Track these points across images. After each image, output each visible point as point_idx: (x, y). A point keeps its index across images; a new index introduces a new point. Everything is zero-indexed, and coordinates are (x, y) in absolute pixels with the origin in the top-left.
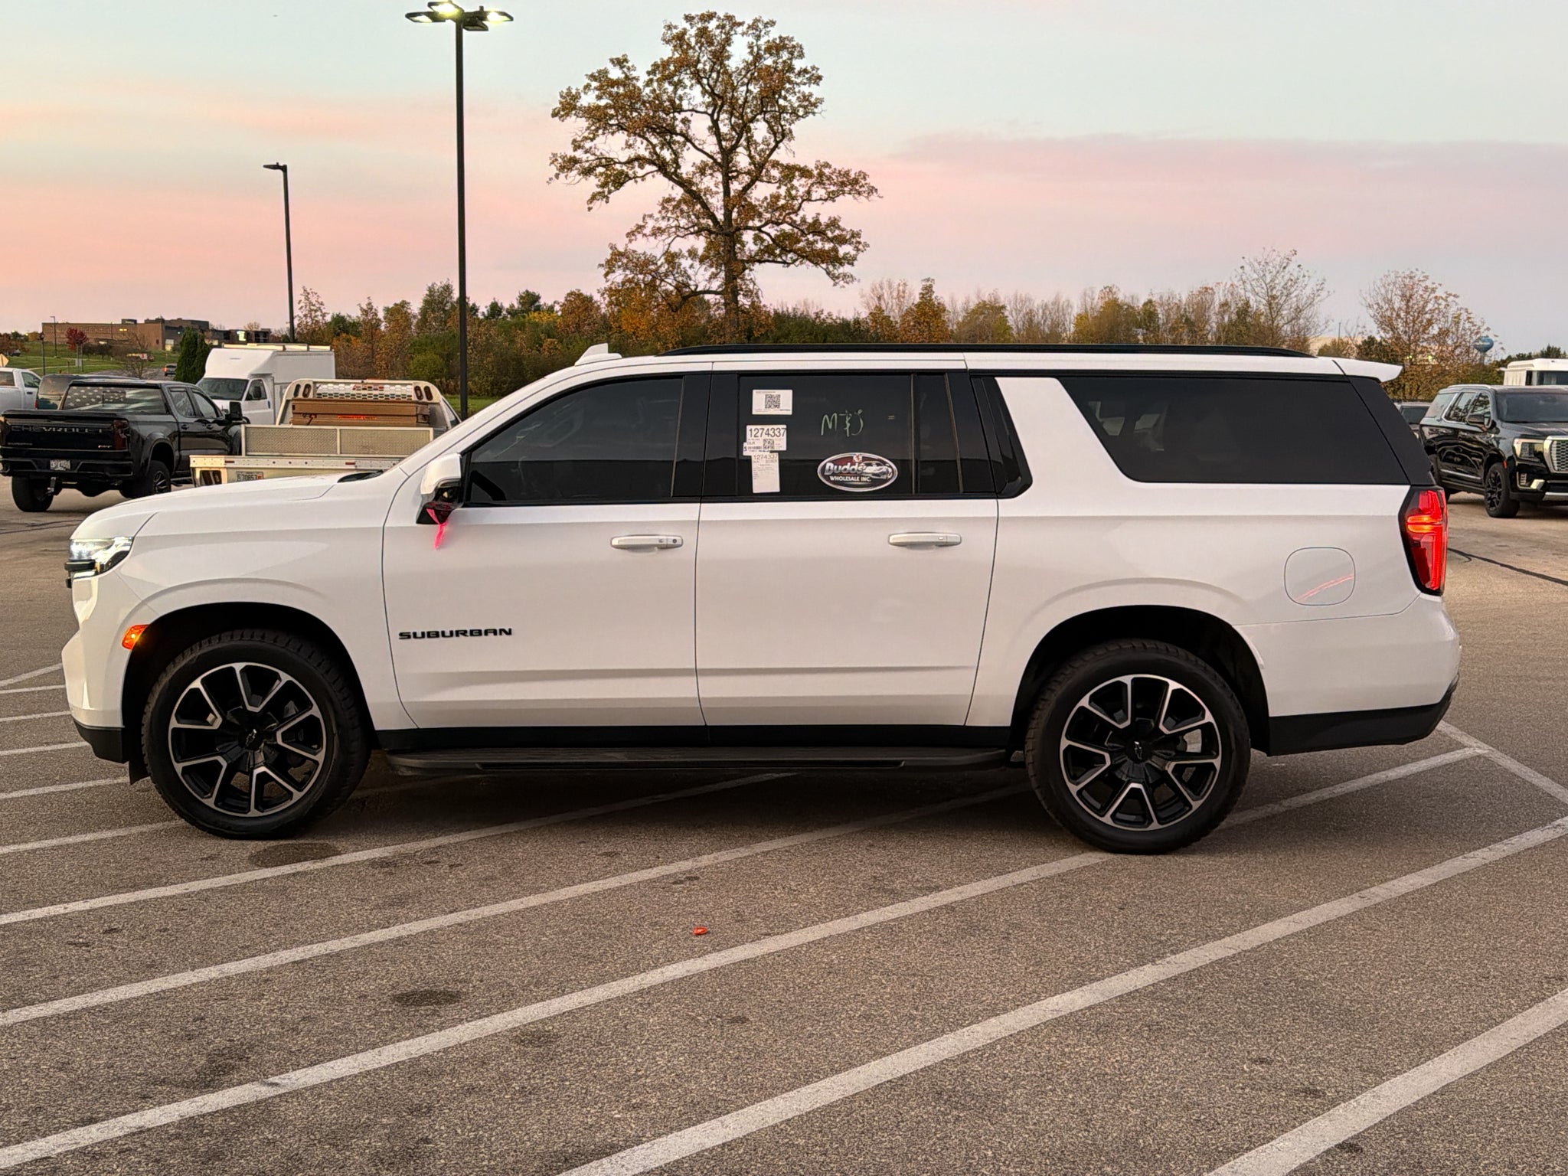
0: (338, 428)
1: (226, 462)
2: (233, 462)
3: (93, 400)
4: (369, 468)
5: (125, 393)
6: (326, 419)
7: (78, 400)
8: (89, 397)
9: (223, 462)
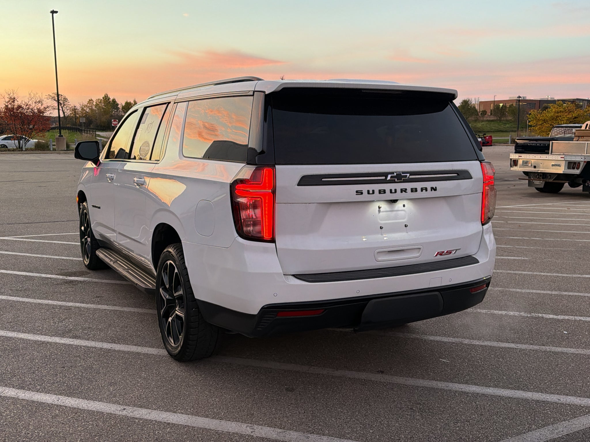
0: (586, 142)
1: (519, 156)
2: (521, 156)
3: (561, 133)
4: (570, 160)
5: (572, 130)
6: (587, 138)
7: (556, 133)
8: (560, 132)
9: (518, 156)
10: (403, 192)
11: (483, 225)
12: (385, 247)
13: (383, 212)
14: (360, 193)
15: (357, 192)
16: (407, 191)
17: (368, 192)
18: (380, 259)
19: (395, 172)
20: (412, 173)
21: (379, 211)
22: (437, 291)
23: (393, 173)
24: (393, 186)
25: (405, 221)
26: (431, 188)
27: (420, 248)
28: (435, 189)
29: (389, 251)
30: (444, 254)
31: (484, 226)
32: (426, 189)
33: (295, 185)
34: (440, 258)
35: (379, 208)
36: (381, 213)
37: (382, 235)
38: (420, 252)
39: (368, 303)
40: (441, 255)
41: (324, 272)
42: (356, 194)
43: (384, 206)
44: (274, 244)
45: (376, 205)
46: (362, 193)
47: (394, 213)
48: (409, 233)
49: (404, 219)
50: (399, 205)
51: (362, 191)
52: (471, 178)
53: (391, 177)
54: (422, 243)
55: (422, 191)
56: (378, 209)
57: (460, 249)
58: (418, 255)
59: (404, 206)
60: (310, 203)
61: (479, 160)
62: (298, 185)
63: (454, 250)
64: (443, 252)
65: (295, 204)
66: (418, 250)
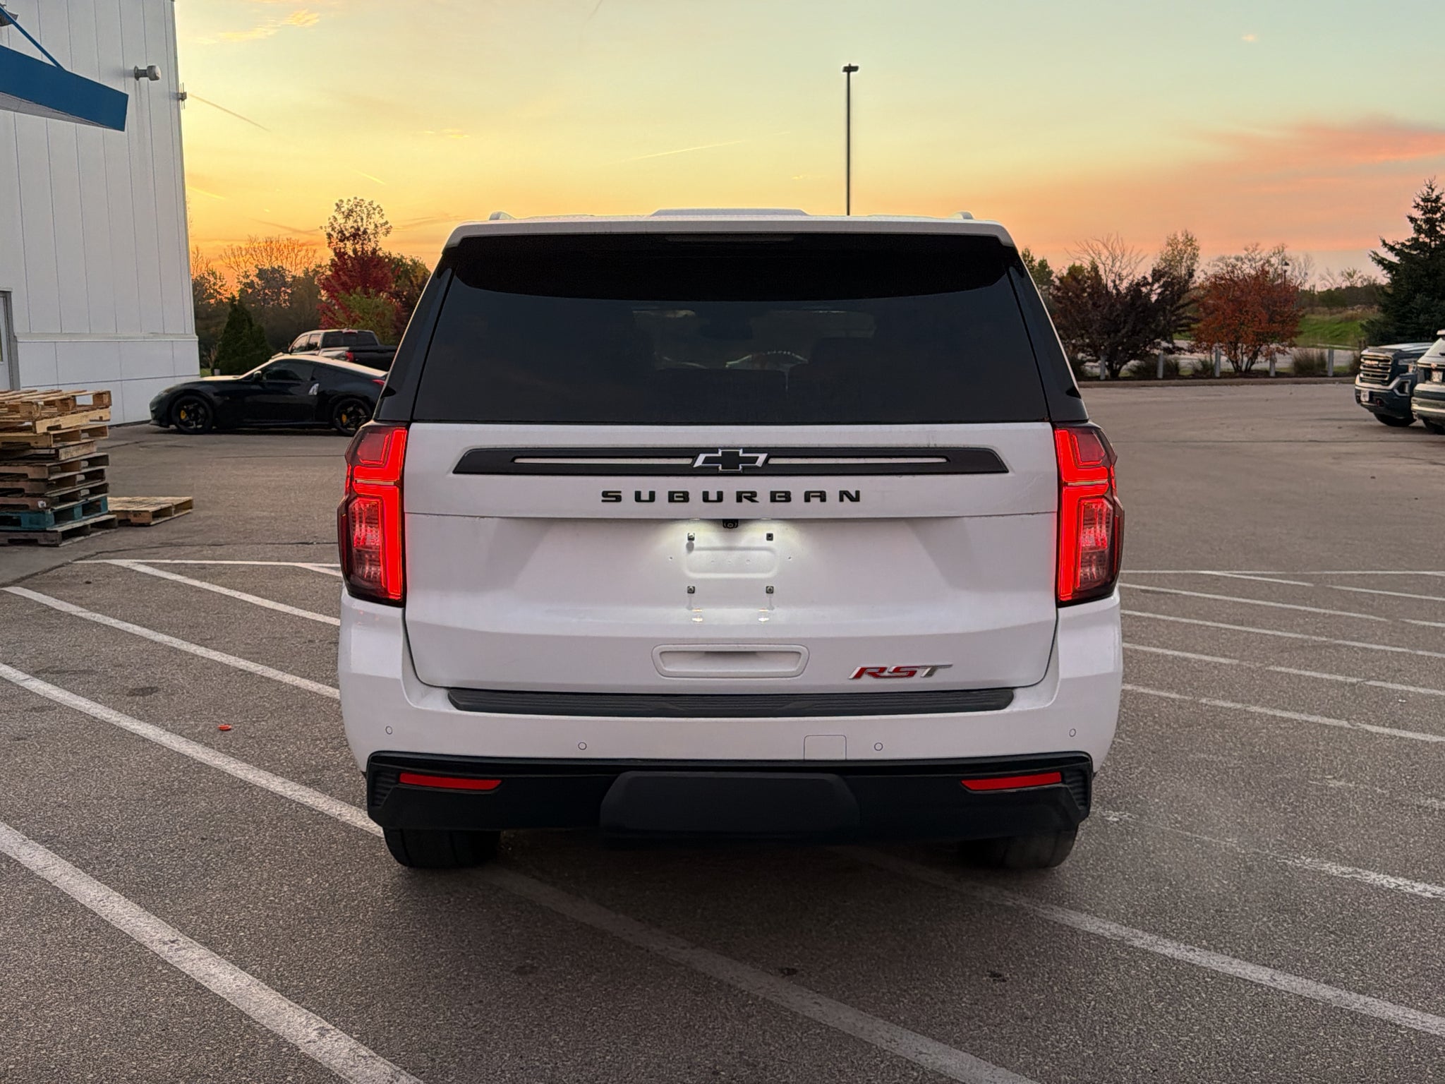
10: (744, 500)
11: (1060, 604)
12: (696, 641)
13: (700, 549)
14: (614, 499)
15: (605, 494)
16: (756, 499)
17: (638, 496)
18: (669, 669)
19: (721, 448)
20: (773, 452)
21: (690, 548)
22: (836, 773)
23: (715, 450)
24: (713, 484)
25: (766, 576)
26: (841, 492)
27: (799, 653)
28: (856, 498)
29: (707, 653)
30: (886, 673)
31: (1060, 610)
32: (822, 496)
33: (448, 472)
34: (867, 683)
35: (691, 539)
36: (694, 553)
37: (690, 608)
38: (799, 665)
39: (616, 777)
40: (875, 675)
41: (545, 690)
42: (603, 501)
43: (706, 535)
44: (399, 610)
45: (684, 530)
46: (618, 499)
47: (736, 554)
48: (777, 610)
49: (769, 571)
50: (754, 535)
51: (620, 492)
52: (1007, 471)
53: (707, 460)
54: (805, 639)
55: (807, 499)
56: (687, 541)
57: (950, 666)
58: (794, 669)
59: (770, 537)
60: (483, 517)
61: (1050, 421)
62: (455, 472)
63: (926, 667)
64: (883, 670)
65: (450, 517)
66: (795, 656)
